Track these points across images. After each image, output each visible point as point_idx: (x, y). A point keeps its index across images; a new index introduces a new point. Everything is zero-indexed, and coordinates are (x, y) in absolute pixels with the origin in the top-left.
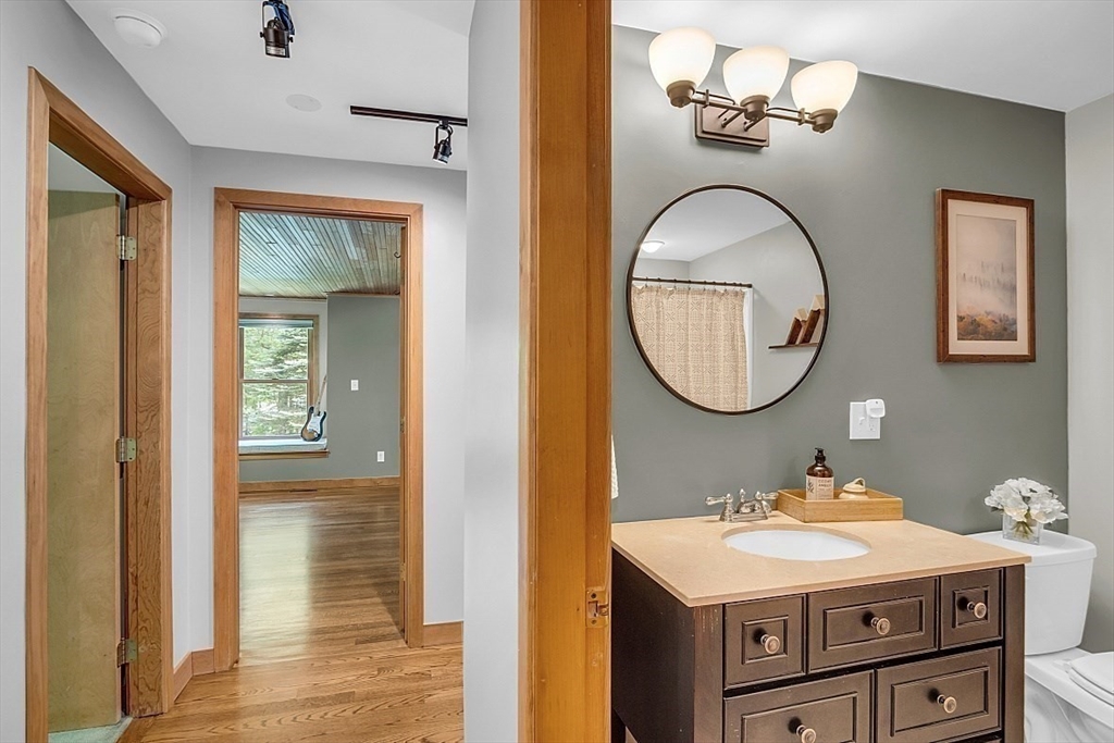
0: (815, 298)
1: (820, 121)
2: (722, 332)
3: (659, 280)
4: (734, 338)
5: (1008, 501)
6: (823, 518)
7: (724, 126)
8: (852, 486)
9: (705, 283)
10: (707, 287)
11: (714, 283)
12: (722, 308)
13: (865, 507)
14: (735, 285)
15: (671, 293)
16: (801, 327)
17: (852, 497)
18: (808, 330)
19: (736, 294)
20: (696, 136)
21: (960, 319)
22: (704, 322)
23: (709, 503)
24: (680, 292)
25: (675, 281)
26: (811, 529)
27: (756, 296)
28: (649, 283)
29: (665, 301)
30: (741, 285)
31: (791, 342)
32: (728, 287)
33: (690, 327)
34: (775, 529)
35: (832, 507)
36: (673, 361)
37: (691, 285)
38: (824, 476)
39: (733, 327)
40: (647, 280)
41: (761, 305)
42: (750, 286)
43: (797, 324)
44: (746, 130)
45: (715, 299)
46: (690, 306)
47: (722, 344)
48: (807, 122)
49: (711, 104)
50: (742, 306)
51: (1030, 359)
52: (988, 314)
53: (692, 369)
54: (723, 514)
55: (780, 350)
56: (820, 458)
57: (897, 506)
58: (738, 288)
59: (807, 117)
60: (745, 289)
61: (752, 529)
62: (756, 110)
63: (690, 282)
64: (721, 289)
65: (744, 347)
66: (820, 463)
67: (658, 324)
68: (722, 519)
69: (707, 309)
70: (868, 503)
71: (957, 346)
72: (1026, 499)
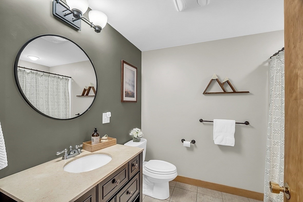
0: (90, 83)
1: (97, 29)
2: (61, 90)
3: (37, 71)
4: (65, 93)
5: (134, 134)
6: (97, 150)
7: (65, 16)
8: (104, 138)
9: (55, 74)
10: (56, 76)
11: (59, 75)
12: (61, 83)
13: (108, 143)
14: (66, 76)
15: (42, 76)
16: (86, 91)
17: (104, 140)
18: (88, 92)
19: (66, 79)
20: (53, 14)
21: (125, 92)
22: (55, 87)
23: (58, 154)
24: (45, 76)
25: (44, 72)
26: (94, 154)
27: (72, 81)
28: (32, 71)
29: (39, 78)
30: (68, 77)
31: (83, 95)
32: (63, 77)
33: (49, 88)
34: (83, 157)
35: (99, 145)
36: (43, 99)
37: (50, 74)
38: (97, 136)
39: (65, 89)
40: (31, 69)
41: (74, 84)
42: (71, 78)
43: (85, 90)
44: (73, 21)
45: (59, 80)
46: (50, 81)
47: (61, 94)
48: (93, 27)
49: (60, 3)
50: (68, 83)
51: (136, 102)
52: (130, 91)
53: (50, 102)
54: (63, 157)
55: (79, 97)
56: (96, 131)
57: (115, 141)
58: (67, 78)
59: (93, 26)
60: (69, 78)
61: (74, 160)
62: (77, 15)
63: (49, 73)
64: (61, 77)
65: (68, 96)
66: (96, 133)
67: (36, 86)
68: (63, 159)
69: (56, 83)
70: (109, 142)
71: (125, 99)
72: (137, 133)
